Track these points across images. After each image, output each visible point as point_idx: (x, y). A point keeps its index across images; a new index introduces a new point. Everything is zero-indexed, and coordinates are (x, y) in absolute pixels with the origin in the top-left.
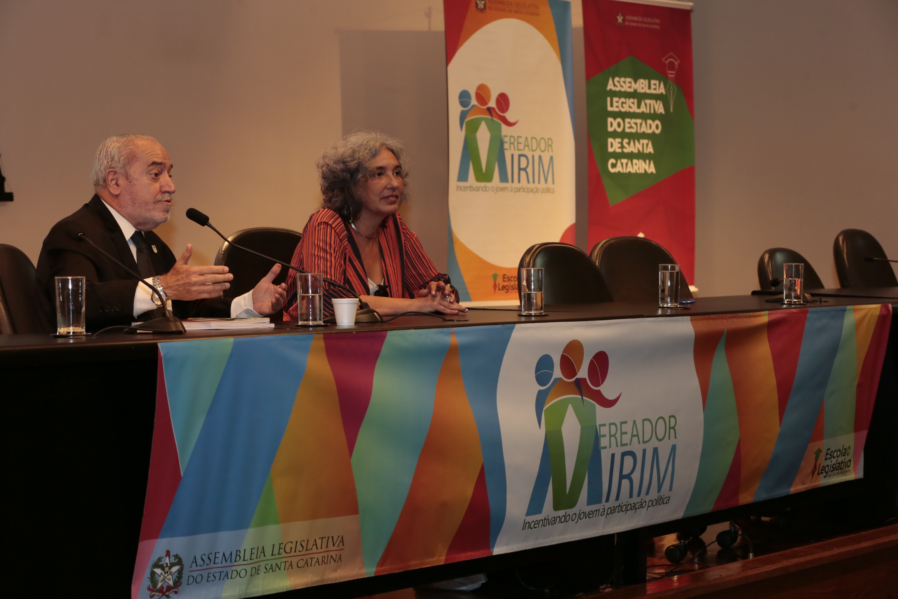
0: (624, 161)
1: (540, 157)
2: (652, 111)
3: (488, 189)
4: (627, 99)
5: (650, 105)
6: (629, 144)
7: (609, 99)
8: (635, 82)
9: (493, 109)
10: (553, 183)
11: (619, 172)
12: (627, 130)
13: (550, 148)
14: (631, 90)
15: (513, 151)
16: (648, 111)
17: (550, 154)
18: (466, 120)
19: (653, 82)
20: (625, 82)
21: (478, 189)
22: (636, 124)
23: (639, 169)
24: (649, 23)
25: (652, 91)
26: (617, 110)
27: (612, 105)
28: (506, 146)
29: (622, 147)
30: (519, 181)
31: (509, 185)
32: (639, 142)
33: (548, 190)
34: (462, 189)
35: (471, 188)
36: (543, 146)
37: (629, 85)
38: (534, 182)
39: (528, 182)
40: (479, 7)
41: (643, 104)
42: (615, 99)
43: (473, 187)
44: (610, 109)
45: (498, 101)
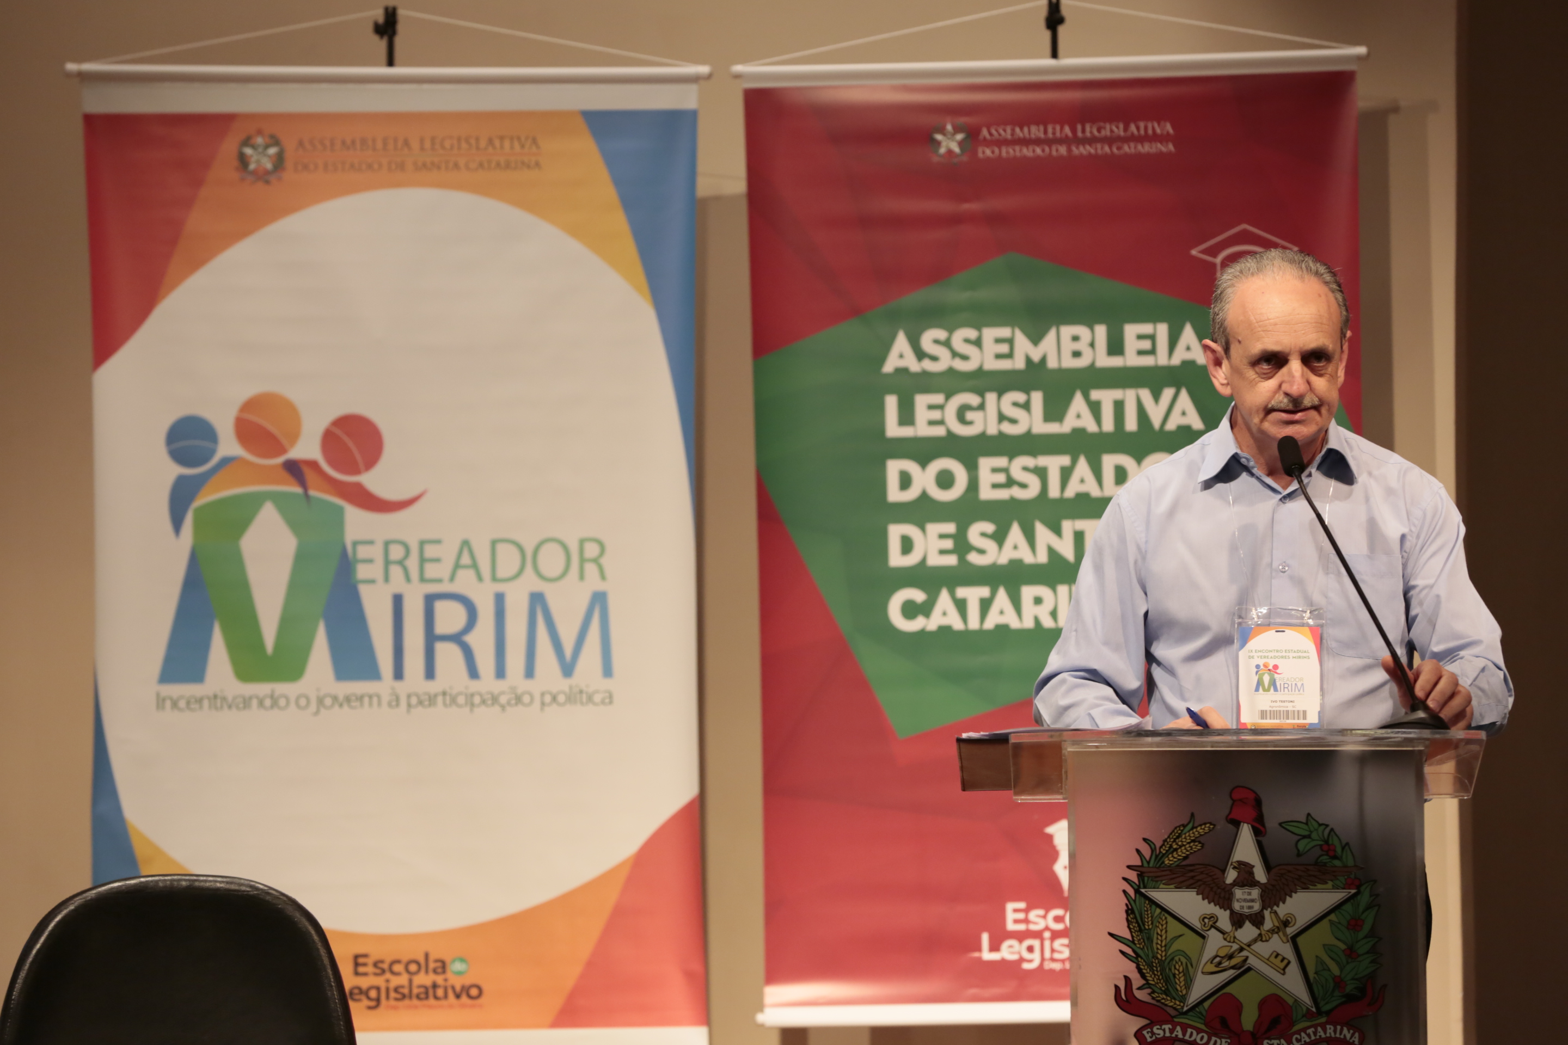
0: (973, 594)
1: (537, 600)
2: (1131, 424)
3: (282, 702)
4: (991, 397)
5: (1119, 406)
6: (999, 537)
7: (891, 402)
8: (1036, 339)
9: (313, 465)
10: (608, 671)
11: (945, 630)
12: (986, 493)
13: (591, 569)
14: (1019, 363)
15: (398, 583)
16: (1108, 425)
17: (593, 583)
18: (199, 502)
19: (1131, 331)
20: (978, 343)
21: (246, 703)
22: (1041, 473)
23: (1054, 614)
24: (1110, 141)
25: (1131, 359)
26: (940, 431)
27: (907, 417)
28: (362, 572)
29: (962, 546)
30: (430, 673)
31: (385, 685)
32: (1057, 531)
33: (577, 697)
34: (182, 704)
35: (217, 701)
36: (551, 561)
37: (1004, 348)
38: (500, 672)
39: (473, 673)
40: (252, 167)
41: (1078, 404)
42: (922, 401)
43: (224, 699)
44: (893, 429)
45: (330, 439)
